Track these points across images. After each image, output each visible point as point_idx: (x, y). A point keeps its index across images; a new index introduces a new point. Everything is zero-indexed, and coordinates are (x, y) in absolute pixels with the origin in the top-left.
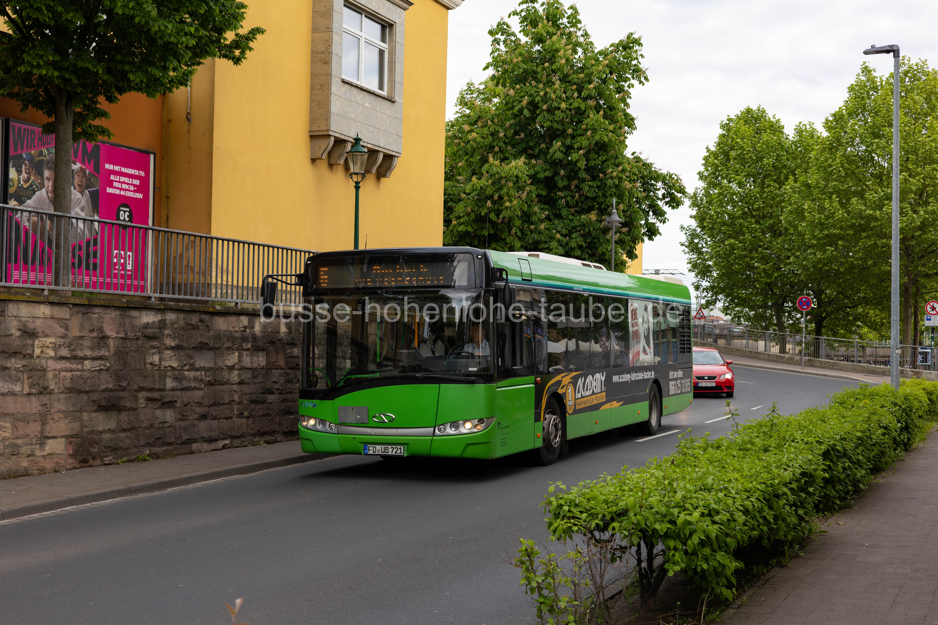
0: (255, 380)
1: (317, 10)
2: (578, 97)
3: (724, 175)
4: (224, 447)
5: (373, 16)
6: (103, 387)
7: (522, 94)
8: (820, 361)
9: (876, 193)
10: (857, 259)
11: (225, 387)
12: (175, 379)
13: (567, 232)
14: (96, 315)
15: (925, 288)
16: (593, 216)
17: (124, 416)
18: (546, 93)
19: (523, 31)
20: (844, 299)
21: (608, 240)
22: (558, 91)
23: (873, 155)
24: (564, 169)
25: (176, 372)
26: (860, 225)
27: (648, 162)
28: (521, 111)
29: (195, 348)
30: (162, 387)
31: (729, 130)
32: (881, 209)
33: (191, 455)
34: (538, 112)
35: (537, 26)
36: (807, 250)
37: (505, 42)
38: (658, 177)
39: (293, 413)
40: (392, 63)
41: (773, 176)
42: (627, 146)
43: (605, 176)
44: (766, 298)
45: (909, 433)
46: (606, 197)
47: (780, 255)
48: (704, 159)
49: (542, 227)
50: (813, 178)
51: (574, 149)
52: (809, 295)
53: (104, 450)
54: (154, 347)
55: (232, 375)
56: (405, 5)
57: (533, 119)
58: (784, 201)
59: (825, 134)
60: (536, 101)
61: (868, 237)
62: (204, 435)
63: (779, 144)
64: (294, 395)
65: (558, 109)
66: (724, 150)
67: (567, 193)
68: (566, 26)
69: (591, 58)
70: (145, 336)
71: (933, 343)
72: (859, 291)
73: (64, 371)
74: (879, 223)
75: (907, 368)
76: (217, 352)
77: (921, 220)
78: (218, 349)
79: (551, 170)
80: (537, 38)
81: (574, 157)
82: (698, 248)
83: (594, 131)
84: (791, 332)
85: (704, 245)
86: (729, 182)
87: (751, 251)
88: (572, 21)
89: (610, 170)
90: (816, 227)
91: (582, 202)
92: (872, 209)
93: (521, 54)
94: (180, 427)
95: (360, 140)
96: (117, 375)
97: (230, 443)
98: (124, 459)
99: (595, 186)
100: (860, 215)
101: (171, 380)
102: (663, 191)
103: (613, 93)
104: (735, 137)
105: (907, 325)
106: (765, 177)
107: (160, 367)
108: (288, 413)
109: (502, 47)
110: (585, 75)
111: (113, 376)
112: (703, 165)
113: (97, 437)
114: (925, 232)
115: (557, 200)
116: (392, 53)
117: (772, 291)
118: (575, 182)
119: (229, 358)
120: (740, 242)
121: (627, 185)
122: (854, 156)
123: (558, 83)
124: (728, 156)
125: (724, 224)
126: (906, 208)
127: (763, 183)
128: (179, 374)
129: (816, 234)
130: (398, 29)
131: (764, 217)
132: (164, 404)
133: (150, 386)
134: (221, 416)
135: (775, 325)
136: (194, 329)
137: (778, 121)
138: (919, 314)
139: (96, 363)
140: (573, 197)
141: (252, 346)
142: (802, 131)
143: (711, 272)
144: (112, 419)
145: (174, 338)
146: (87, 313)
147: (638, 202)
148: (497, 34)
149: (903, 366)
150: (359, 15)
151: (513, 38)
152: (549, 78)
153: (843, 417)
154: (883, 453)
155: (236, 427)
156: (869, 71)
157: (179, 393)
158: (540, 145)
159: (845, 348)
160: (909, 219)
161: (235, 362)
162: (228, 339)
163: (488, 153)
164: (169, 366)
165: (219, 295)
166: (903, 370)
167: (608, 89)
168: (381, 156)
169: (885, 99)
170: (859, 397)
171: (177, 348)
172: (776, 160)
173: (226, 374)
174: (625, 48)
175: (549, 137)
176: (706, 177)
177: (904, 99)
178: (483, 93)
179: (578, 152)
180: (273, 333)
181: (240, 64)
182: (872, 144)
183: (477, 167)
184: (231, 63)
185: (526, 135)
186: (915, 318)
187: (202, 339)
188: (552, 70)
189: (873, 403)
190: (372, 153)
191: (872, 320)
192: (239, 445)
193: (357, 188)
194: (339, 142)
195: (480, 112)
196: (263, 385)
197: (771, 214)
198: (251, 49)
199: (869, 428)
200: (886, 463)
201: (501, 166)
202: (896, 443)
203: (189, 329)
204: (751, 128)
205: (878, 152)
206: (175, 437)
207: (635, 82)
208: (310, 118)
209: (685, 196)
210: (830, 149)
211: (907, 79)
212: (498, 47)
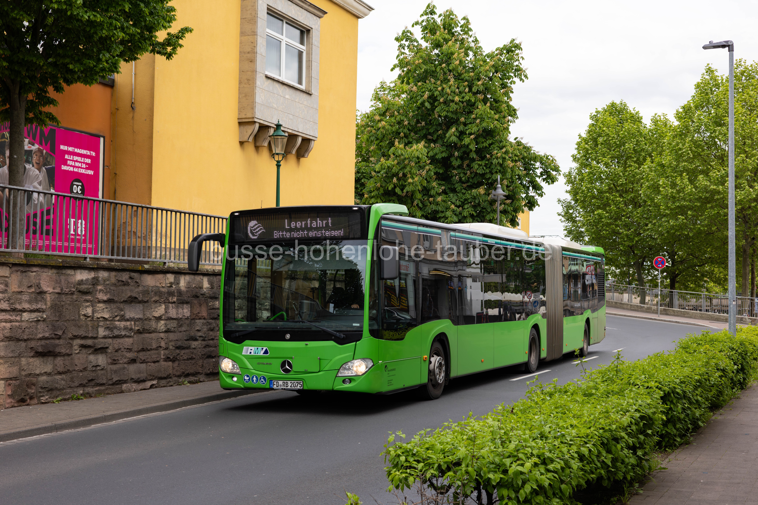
0: (180, 329)
1: (244, 17)
2: (469, 92)
3: (593, 157)
4: (152, 387)
5: (292, 23)
6: (40, 336)
7: (423, 89)
8: (674, 311)
9: (719, 171)
10: (702, 226)
11: (153, 335)
12: (107, 328)
13: (460, 203)
14: (34, 273)
16: (482, 190)
17: (59, 361)
18: (443, 89)
19: (424, 38)
20: (693, 260)
21: (494, 210)
22: (452, 87)
23: (716, 140)
24: (458, 151)
25: (108, 323)
26: (706, 198)
27: (528, 145)
28: (423, 103)
29: (125, 302)
30: (95, 336)
31: (597, 121)
32: (723, 184)
33: (121, 394)
34: (436, 104)
35: (436, 33)
36: (662, 218)
37: (408, 47)
38: (536, 158)
39: (214, 356)
40: (309, 61)
41: (633, 158)
42: (510, 133)
43: (491, 156)
44: (629, 258)
45: (744, 373)
46: (492, 174)
47: (640, 223)
48: (577, 144)
49: (439, 199)
50: (667, 159)
51: (466, 134)
52: (664, 256)
53: (40, 390)
54: (87, 301)
55: (160, 325)
56: (320, 14)
57: (433, 108)
58: (643, 178)
59: (676, 123)
60: (435, 95)
61: (712, 208)
62: (133, 377)
63: (638, 131)
64: (216, 342)
65: (453, 101)
66: (593, 137)
67: (460, 170)
68: (459, 33)
69: (479, 60)
70: (80, 291)
72: (705, 252)
73: (4, 322)
74: (722, 196)
75: (746, 316)
76: (146, 305)
77: (756, 193)
78: (147, 302)
79: (447, 152)
80: (436, 44)
81: (467, 141)
82: (572, 218)
83: (482, 120)
84: (650, 286)
85: (578, 215)
86: (598, 163)
87: (616, 220)
88: (464, 30)
89: (496, 152)
90: (669, 199)
91: (473, 178)
92: (716, 185)
93: (422, 57)
94: (111, 370)
95: (281, 125)
96: (53, 326)
97: (158, 383)
98: (59, 399)
99: (483, 164)
100: (706, 190)
101: (103, 329)
102: (541, 170)
103: (498, 89)
104: (601, 126)
105: (746, 280)
106: (627, 159)
107: (93, 318)
108: (210, 357)
109: (407, 51)
110: (475, 74)
111: (50, 326)
112: (576, 149)
113: (35, 379)
115: (452, 177)
116: (308, 54)
117: (634, 253)
118: (466, 162)
119: (156, 310)
120: (607, 212)
121: (510, 164)
122: (700, 141)
123: (452, 80)
124: (597, 142)
125: (594, 197)
126: (744, 183)
127: (625, 163)
128: (110, 324)
129: (669, 205)
130: (314, 33)
131: (626, 192)
132: (96, 350)
133: (84, 334)
134: (149, 360)
135: (636, 280)
136: (124, 285)
137: (637, 113)
138: (755, 271)
139: (34, 315)
140: (465, 174)
141: (177, 299)
142: (657, 121)
143: (583, 237)
144: (48, 364)
145: (106, 293)
146: (25, 272)
147: (520, 179)
148: (402, 40)
149: (742, 314)
150: (281, 22)
151: (416, 44)
152: (445, 76)
153: (685, 362)
154: (720, 393)
155: (163, 369)
156: (712, 71)
157: (110, 340)
158: (438, 131)
159: (695, 300)
160: (746, 193)
161: (162, 314)
162: (156, 294)
163: (395, 138)
164: (101, 317)
165: (158, 256)
166: (742, 318)
167: (494, 85)
168: (300, 140)
169: (725, 94)
170: (701, 342)
171: (109, 301)
172: (636, 144)
173: (153, 324)
174: (508, 52)
175: (445, 124)
176: (579, 159)
177: (741, 94)
178: (394, 90)
179: (469, 137)
180: (197, 288)
181: (171, 59)
182: (715, 131)
183: (386, 150)
184: (164, 58)
185: (426, 124)
186: (752, 275)
187: (132, 294)
188: (448, 69)
189: (714, 348)
190: (292, 137)
191: (717, 276)
192: (165, 385)
193: (278, 166)
194: (263, 128)
195: (388, 104)
196: (188, 333)
197: (632, 189)
198: (181, 46)
199: (707, 372)
200: (724, 401)
201: (405, 149)
202: (733, 382)
203: (120, 285)
204: (615, 119)
205: (720, 138)
206: (107, 378)
207: (516, 79)
208: (239, 107)
209: (560, 174)
210: (680, 135)
211: (744, 78)
212: (403, 51)
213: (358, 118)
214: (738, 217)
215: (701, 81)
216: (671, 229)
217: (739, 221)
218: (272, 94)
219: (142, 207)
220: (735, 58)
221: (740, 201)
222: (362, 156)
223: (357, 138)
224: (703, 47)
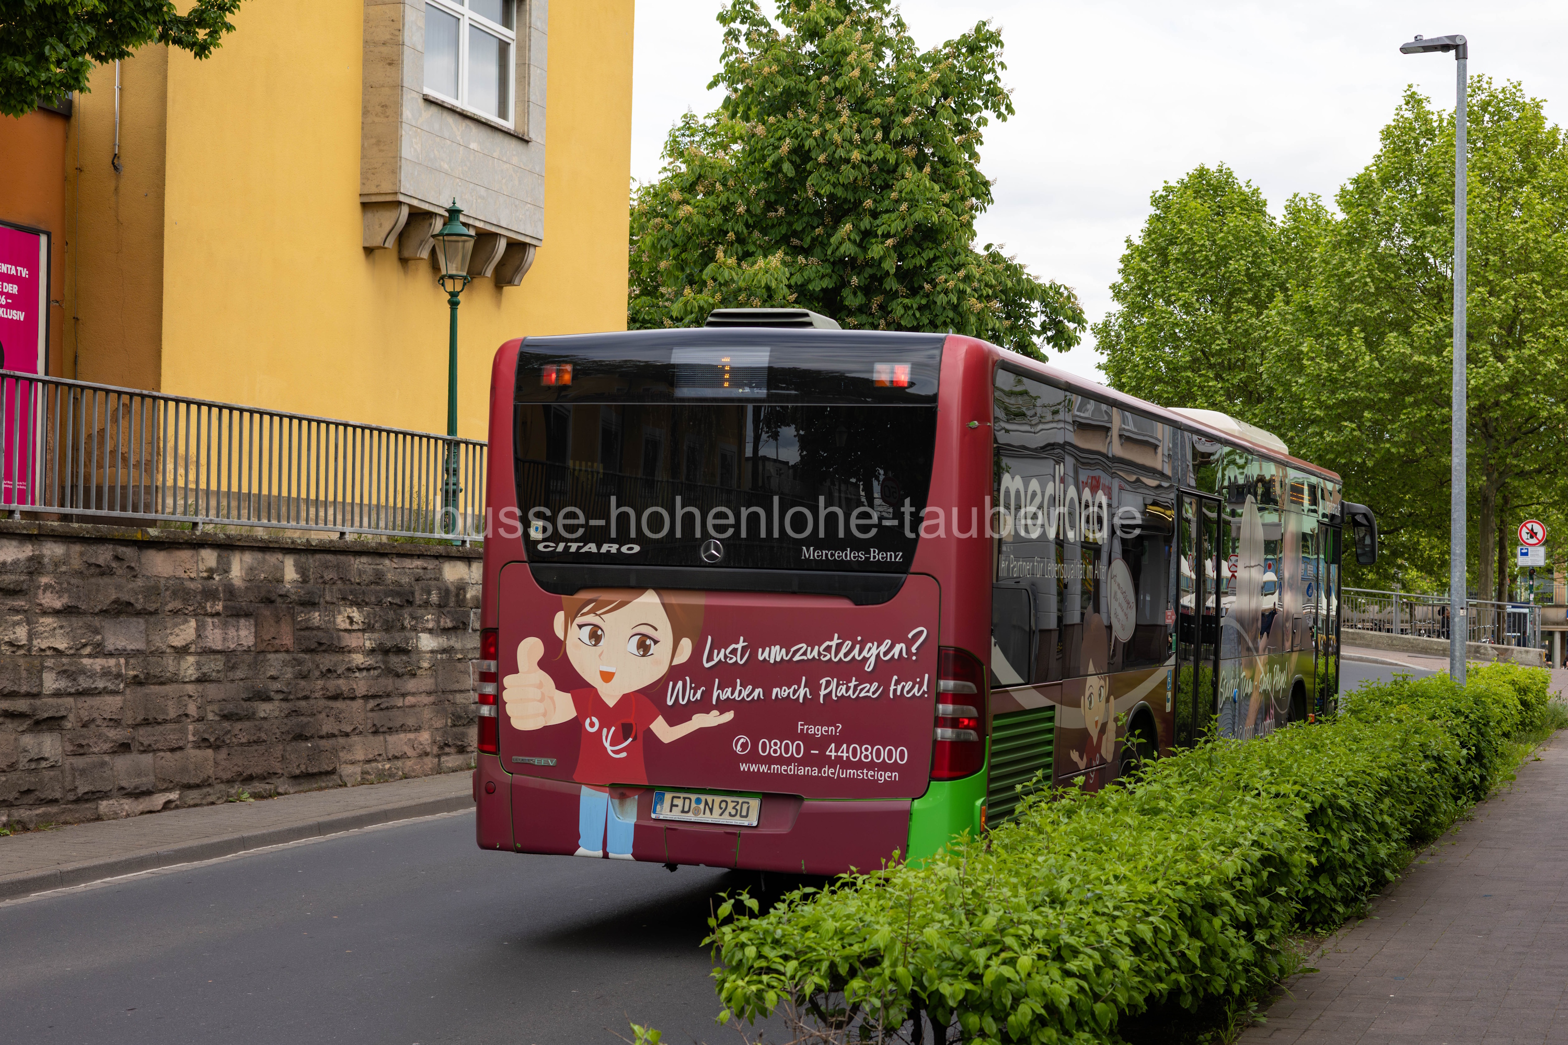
0: (231, 675)
2: (883, 141)
3: (1158, 290)
4: (167, 806)
7: (780, 132)
9: (1432, 324)
11: (168, 689)
12: (63, 673)
15: (1519, 496)
18: (824, 132)
19: (782, 16)
22: (846, 130)
23: (1427, 255)
24: (858, 274)
25: (65, 660)
26: (1403, 383)
27: (1015, 262)
28: (777, 164)
29: (104, 612)
30: (35, 690)
31: (1167, 208)
32: (1439, 353)
33: (96, 824)
34: (808, 167)
35: (809, 6)
36: (1307, 427)
37: (748, 35)
38: (1032, 291)
39: (312, 737)
40: (524, 65)
41: (1246, 292)
42: (975, 234)
43: (934, 287)
45: (1482, 765)
48: (1122, 261)
50: (1318, 296)
51: (876, 236)
54: (17, 611)
55: (184, 665)
57: (802, 175)
58: (1266, 338)
59: (1340, 216)
60: (807, 148)
61: (1416, 404)
62: (124, 784)
63: (1257, 233)
64: (312, 702)
65: (848, 161)
66: (1157, 244)
67: (863, 318)
68: (862, 7)
69: (906, 69)
71: (1532, 596)
72: (1400, 503)
74: (1437, 378)
75: (1486, 643)
76: (152, 619)
77: (1510, 373)
78: (155, 613)
79: (834, 277)
80: (809, 30)
81: (876, 251)
83: (913, 204)
86: (1168, 303)
89: (943, 277)
90: (1324, 385)
92: (1424, 353)
93: (777, 60)
94: (73, 769)
95: (459, 211)
97: (180, 798)
99: (915, 306)
100: (1402, 364)
101: (54, 675)
102: (1043, 318)
103: (950, 135)
104: (1177, 220)
105: (1487, 564)
107: (29, 650)
108: (300, 737)
109: (743, 46)
110: (897, 101)
112: (1120, 271)
114: (1518, 394)
116: (522, 49)
118: (877, 300)
119: (177, 630)
121: (974, 304)
122: (1392, 256)
123: (846, 113)
124: (1166, 256)
125: (1159, 380)
126: (1484, 351)
127: (1229, 304)
128: (71, 664)
129: (1323, 398)
130: (534, 2)
131: (1231, 367)
132: (38, 723)
133: (10, 688)
134: (159, 745)
136: (102, 574)
137: (1256, 192)
138: (1507, 543)
141: (225, 607)
142: (1299, 211)
145: (60, 593)
147: (996, 337)
148: (733, 20)
149: (1479, 639)
151: (764, 30)
152: (831, 105)
153: (1356, 740)
154: (1432, 809)
155: (191, 767)
156: (1419, 102)
157: (70, 700)
158: (814, 228)
159: (1377, 608)
160: (1488, 372)
161: (189, 640)
162: (175, 594)
163: (717, 244)
164: (50, 648)
165: (180, 509)
166: (1479, 647)
167: (940, 125)
168: (502, 245)
169: (1446, 153)
170: (1390, 698)
171: (67, 612)
172: (1252, 263)
173: (170, 663)
174: (972, 50)
175: (830, 213)
176: (1126, 294)
177: (1481, 152)
178: (713, 134)
179: (883, 243)
180: (270, 581)
181: (206, 57)
182: (1423, 235)
183: (697, 270)
184: (189, 54)
185: (788, 211)
186: (1500, 553)
187: (120, 595)
188: (836, 89)
189: (1417, 712)
190: (485, 238)
191: (1426, 555)
192: (198, 801)
193: (454, 304)
194: (419, 216)
195: (701, 166)
196: (249, 683)
197: (1244, 362)
198: (230, 28)
199: (1404, 761)
200: (1438, 825)
201: (739, 265)
202: (1458, 787)
203: (92, 575)
204: (1207, 205)
205: (1433, 249)
206: (63, 788)
207: (989, 114)
208: (362, 168)
209: (1084, 329)
210: (1349, 243)
211: (1487, 117)
212: (735, 45)
213: (635, 196)
214: (1472, 424)
215: (1393, 124)
216: (1327, 451)
217: (1474, 434)
218: (438, 139)
219: (143, 397)
220: (1469, 73)
221: (1476, 389)
222: (641, 282)
223: (632, 242)
224: (1401, 49)
